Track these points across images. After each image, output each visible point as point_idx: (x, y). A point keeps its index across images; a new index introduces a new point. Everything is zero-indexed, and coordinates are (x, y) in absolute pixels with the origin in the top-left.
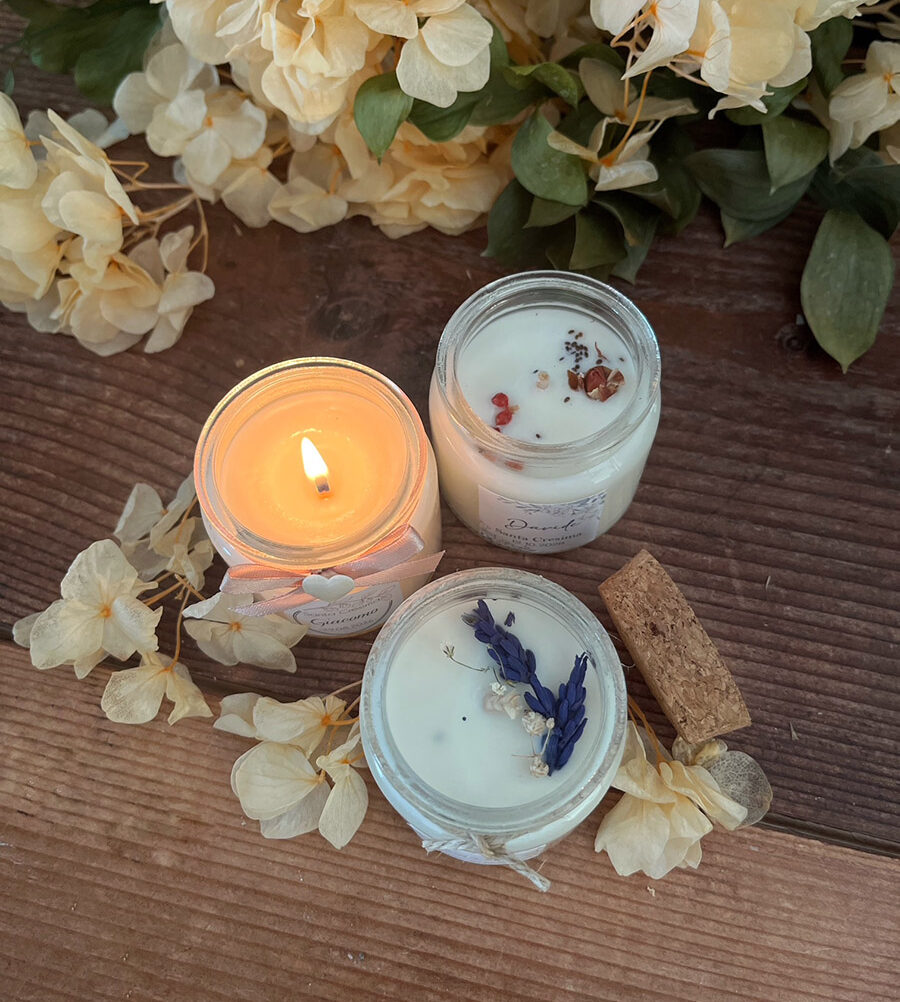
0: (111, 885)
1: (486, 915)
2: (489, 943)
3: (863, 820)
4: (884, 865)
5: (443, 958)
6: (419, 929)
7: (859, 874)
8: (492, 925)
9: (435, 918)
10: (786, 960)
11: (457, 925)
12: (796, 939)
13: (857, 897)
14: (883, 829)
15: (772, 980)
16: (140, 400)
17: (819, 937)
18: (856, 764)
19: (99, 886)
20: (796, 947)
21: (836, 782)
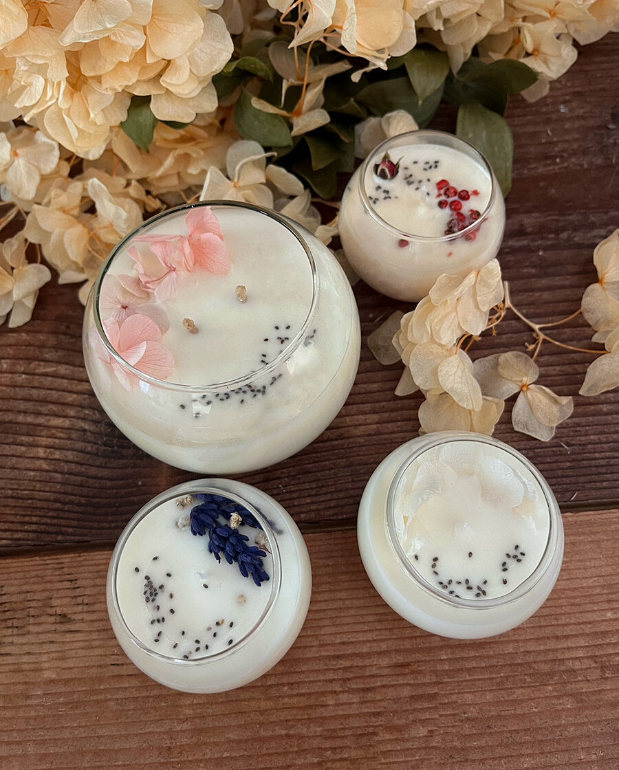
0: (118, 696)
1: (376, 630)
2: (384, 646)
3: (592, 491)
4: (614, 515)
5: (357, 666)
6: (337, 653)
7: (601, 525)
8: (382, 635)
9: (344, 643)
10: (573, 594)
11: (359, 642)
12: (575, 578)
13: (603, 540)
14: (606, 492)
15: (568, 609)
16: (29, 364)
17: (588, 573)
18: (579, 457)
19: (110, 699)
20: (576, 584)
21: (570, 472)
